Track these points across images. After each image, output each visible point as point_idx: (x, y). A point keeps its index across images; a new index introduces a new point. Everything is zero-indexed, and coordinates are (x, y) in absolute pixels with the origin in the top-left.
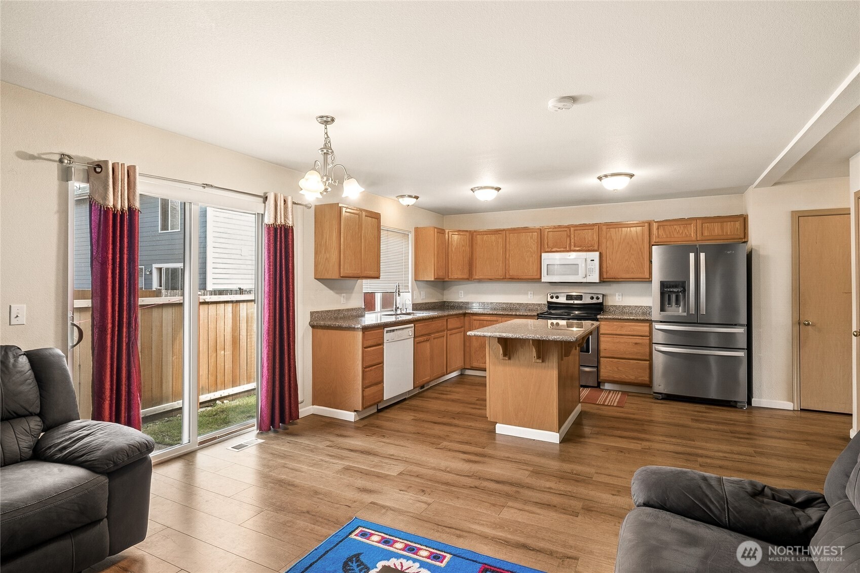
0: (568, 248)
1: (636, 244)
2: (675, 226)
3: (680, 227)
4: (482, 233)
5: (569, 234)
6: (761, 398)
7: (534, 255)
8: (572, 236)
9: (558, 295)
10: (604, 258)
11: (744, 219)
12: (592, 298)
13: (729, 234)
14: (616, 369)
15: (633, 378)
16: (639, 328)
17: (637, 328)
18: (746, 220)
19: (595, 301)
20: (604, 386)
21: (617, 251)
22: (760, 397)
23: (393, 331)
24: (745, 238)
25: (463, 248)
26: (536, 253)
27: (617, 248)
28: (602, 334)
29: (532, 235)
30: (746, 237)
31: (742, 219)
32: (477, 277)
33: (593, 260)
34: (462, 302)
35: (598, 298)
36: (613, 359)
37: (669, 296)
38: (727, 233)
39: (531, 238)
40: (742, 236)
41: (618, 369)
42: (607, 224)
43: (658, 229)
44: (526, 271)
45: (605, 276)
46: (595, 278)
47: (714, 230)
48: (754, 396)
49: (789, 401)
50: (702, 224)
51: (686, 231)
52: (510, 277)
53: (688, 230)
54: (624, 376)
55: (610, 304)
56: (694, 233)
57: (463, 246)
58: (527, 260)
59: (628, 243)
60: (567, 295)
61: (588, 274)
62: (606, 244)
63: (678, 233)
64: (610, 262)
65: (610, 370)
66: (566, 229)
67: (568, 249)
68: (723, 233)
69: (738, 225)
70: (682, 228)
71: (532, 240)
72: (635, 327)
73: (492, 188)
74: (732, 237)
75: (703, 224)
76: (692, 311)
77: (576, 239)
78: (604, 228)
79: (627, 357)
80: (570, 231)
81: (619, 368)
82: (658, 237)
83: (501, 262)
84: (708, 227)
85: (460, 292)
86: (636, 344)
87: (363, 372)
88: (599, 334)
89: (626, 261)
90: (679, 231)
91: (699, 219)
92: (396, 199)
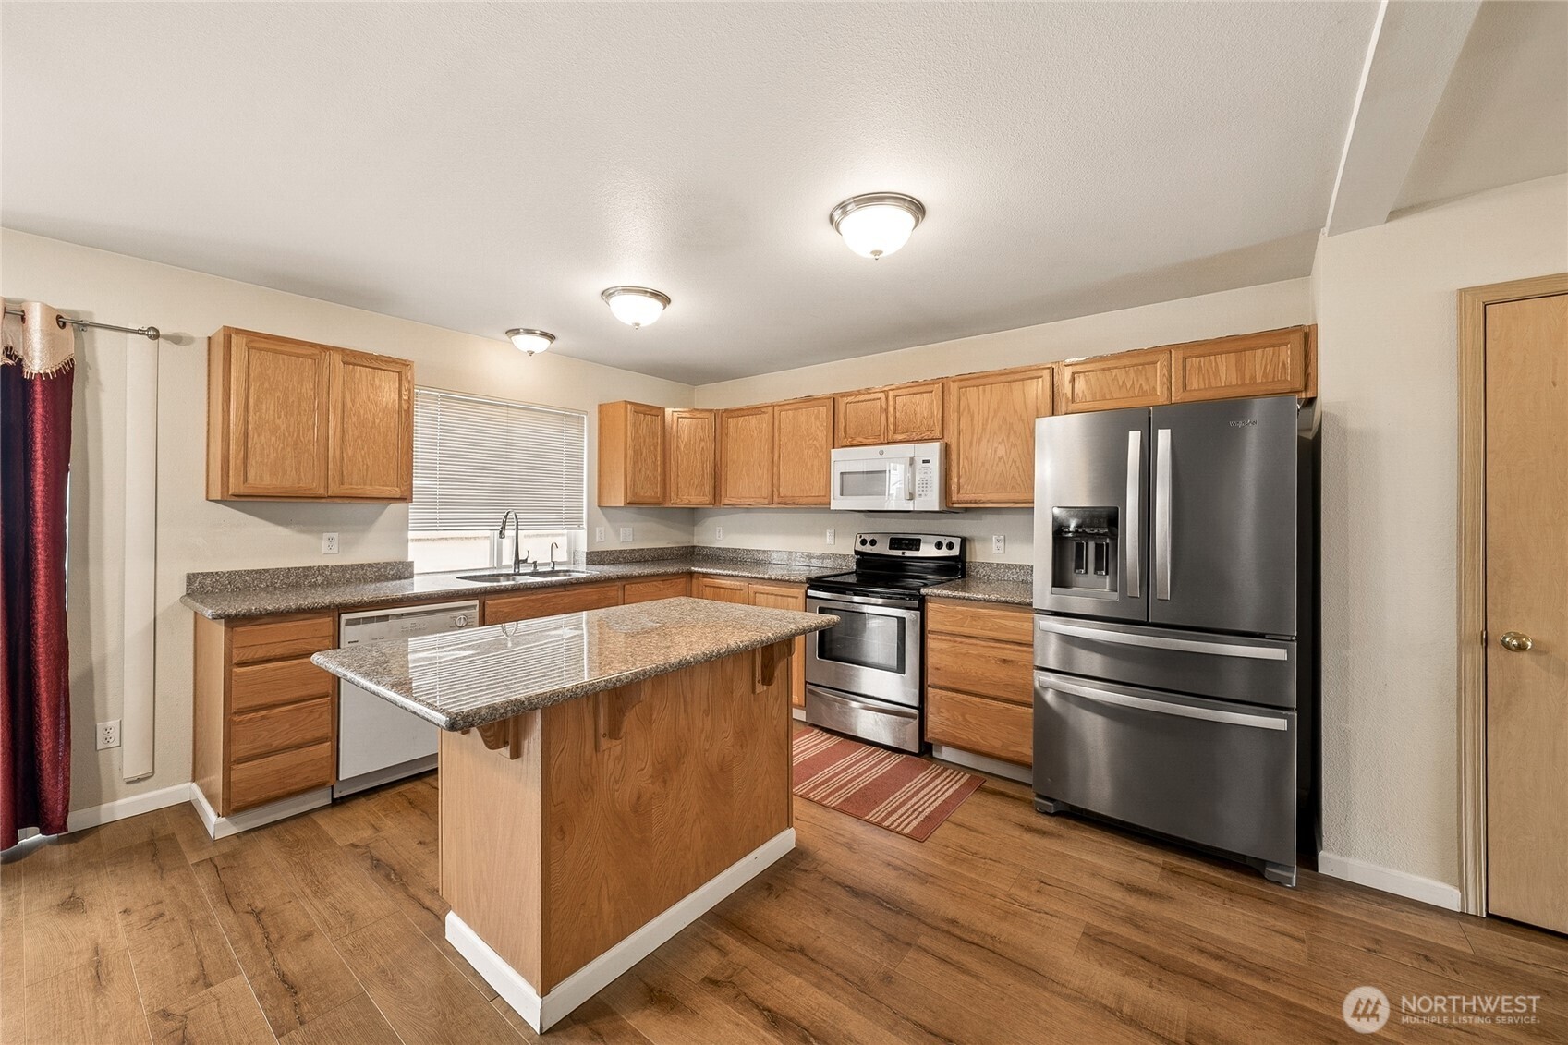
0: (882, 436)
1: (1023, 421)
2: (1115, 372)
3: (1127, 372)
4: (736, 413)
5: (884, 406)
6: (1348, 854)
7: (820, 454)
8: (891, 409)
9: (876, 537)
10: (954, 457)
11: (1306, 338)
12: (939, 545)
13: (1258, 380)
14: (960, 719)
15: (997, 744)
16: (1011, 623)
17: (1007, 623)
18: (1312, 338)
19: (944, 552)
20: (941, 752)
21: (980, 439)
22: (1346, 851)
23: (386, 618)
24: (1306, 388)
25: (703, 444)
26: (824, 450)
27: (980, 431)
28: (933, 632)
29: (819, 411)
30: (1311, 384)
31: (1297, 339)
32: (727, 502)
33: (928, 461)
34: (719, 548)
35: (950, 546)
36: (955, 694)
37: (1079, 548)
38: (1253, 378)
39: (817, 418)
40: (1299, 384)
41: (965, 720)
42: (963, 379)
43: (1073, 380)
44: (808, 488)
45: (955, 498)
46: (931, 501)
47: (1217, 374)
48: (1324, 843)
49: (1444, 880)
50: (1185, 360)
51: (1142, 381)
52: (780, 500)
53: (1147, 379)
54: (978, 737)
55: (980, 559)
56: (1163, 384)
57: (701, 440)
58: (809, 465)
59: (1004, 419)
60: (891, 539)
61: (917, 494)
62: (959, 425)
63: (1120, 388)
64: (966, 466)
65: (947, 719)
66: (879, 395)
67: (882, 440)
68: (1243, 378)
69: (1287, 354)
70: (1132, 374)
71: (818, 423)
72: (1002, 621)
73: (644, 292)
74: (1270, 388)
75: (1189, 361)
76: (1135, 590)
77: (898, 414)
78: (954, 387)
79: (984, 691)
80: (887, 398)
81: (967, 716)
82: (1073, 401)
83: (765, 472)
84: (1200, 367)
85: (718, 528)
86: (1005, 661)
87: (228, 724)
88: (926, 632)
89: (999, 461)
90: (1124, 382)
91: (1173, 348)
92: (506, 337)
